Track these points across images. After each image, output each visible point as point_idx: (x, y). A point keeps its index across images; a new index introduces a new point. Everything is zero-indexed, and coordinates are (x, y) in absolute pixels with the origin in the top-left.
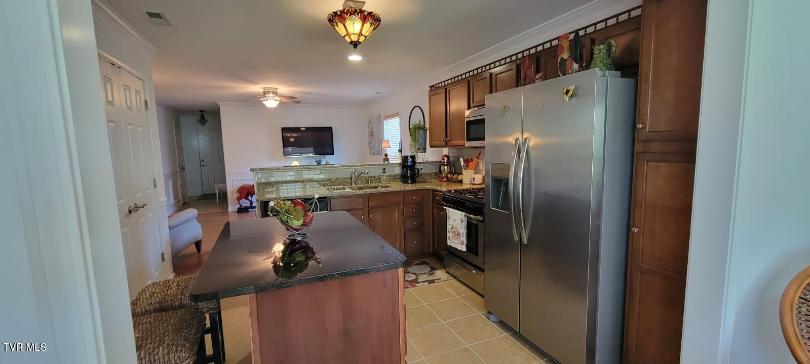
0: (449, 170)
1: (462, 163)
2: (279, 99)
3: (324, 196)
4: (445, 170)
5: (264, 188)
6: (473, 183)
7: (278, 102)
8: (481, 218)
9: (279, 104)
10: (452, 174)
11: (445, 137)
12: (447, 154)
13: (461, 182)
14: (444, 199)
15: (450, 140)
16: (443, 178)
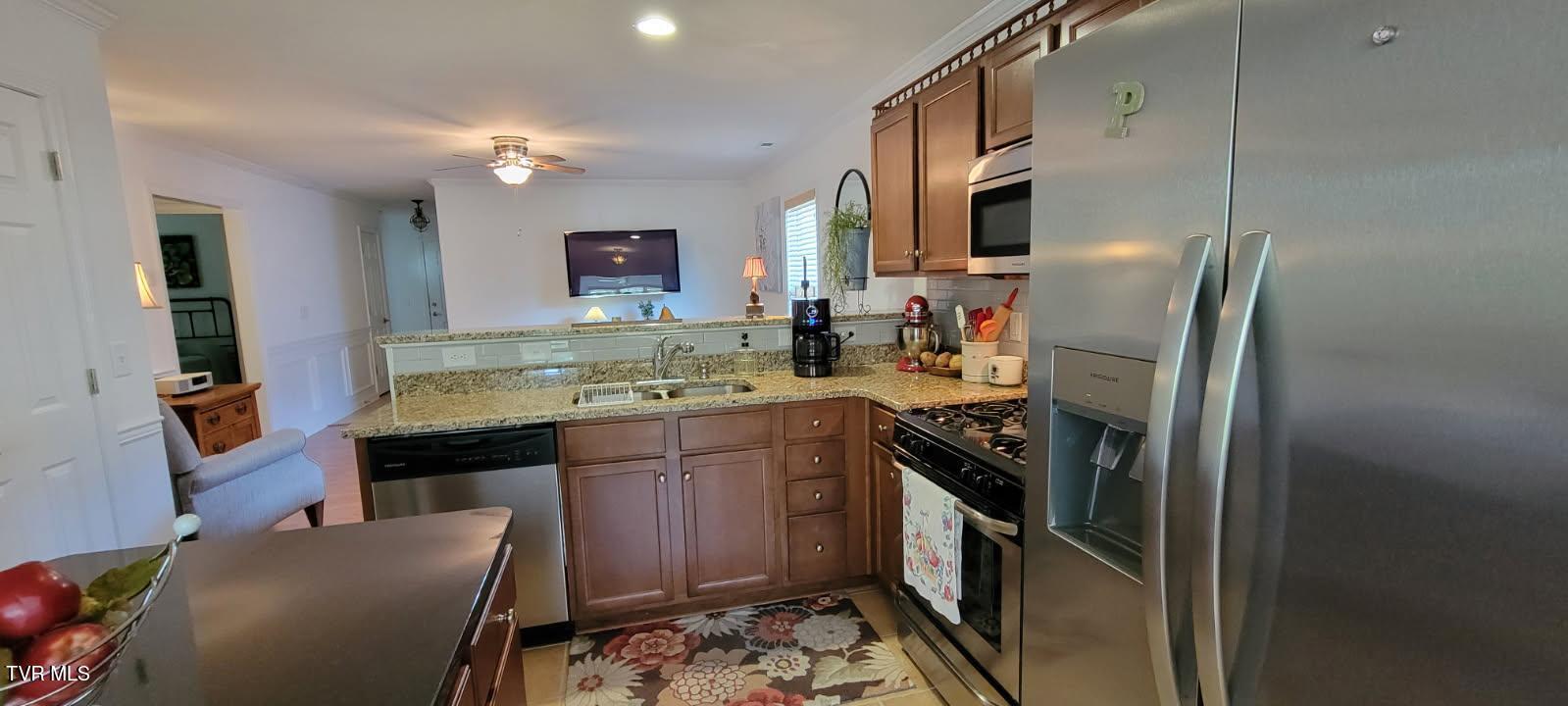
0: (925, 340)
1: (961, 322)
2: (532, 165)
3: (545, 420)
4: (912, 338)
5: (411, 389)
6: (992, 381)
7: (530, 172)
8: (1012, 529)
9: (530, 177)
10: (932, 349)
11: (911, 246)
12: (924, 294)
13: (957, 374)
14: (901, 433)
15: (928, 254)
16: (908, 360)
